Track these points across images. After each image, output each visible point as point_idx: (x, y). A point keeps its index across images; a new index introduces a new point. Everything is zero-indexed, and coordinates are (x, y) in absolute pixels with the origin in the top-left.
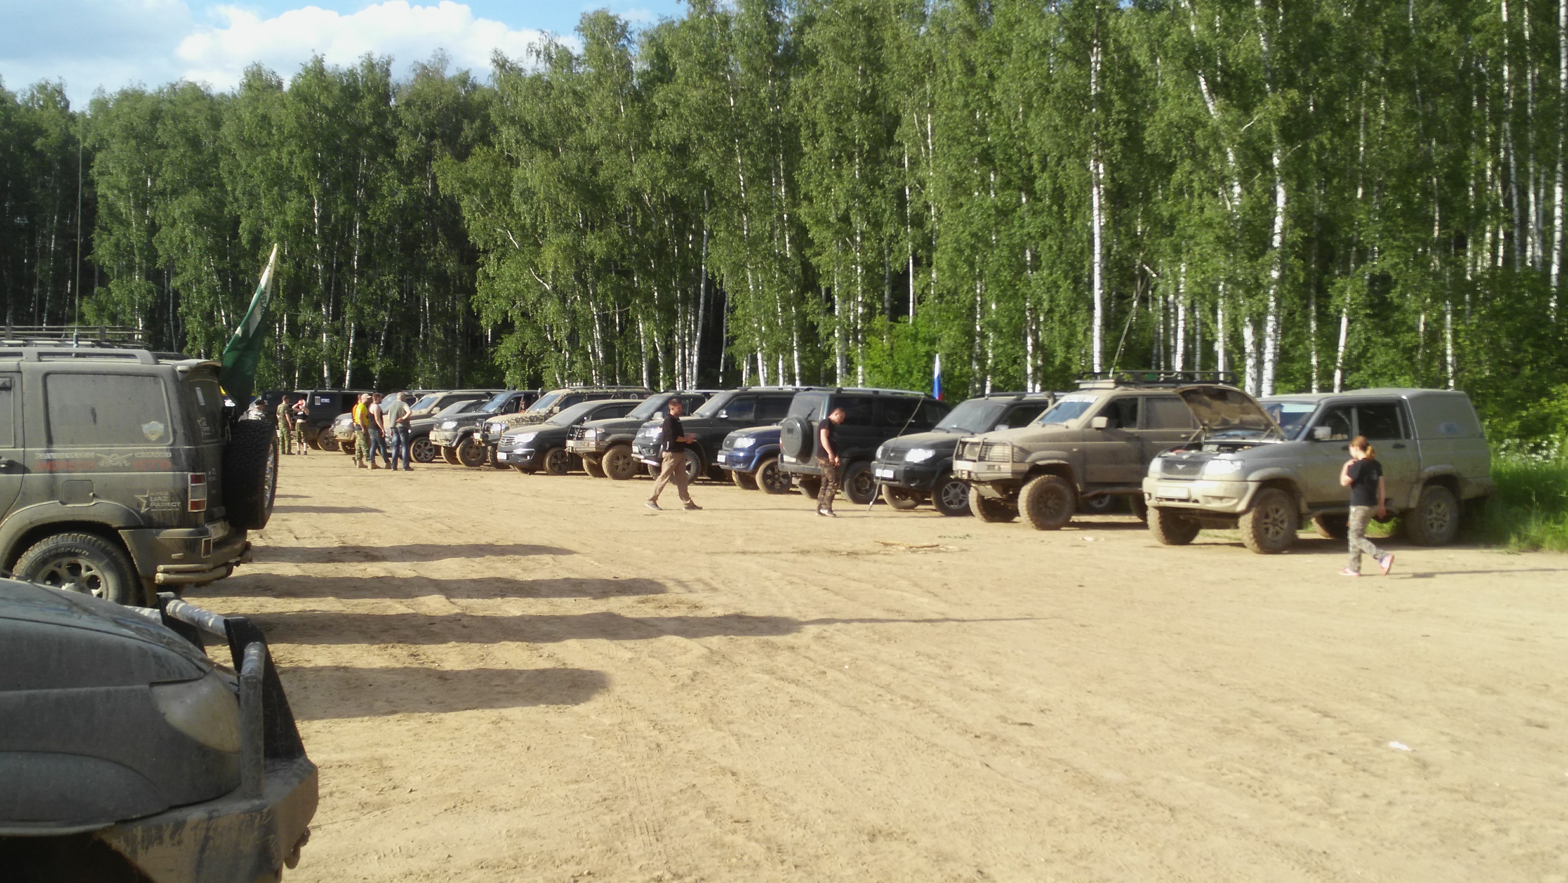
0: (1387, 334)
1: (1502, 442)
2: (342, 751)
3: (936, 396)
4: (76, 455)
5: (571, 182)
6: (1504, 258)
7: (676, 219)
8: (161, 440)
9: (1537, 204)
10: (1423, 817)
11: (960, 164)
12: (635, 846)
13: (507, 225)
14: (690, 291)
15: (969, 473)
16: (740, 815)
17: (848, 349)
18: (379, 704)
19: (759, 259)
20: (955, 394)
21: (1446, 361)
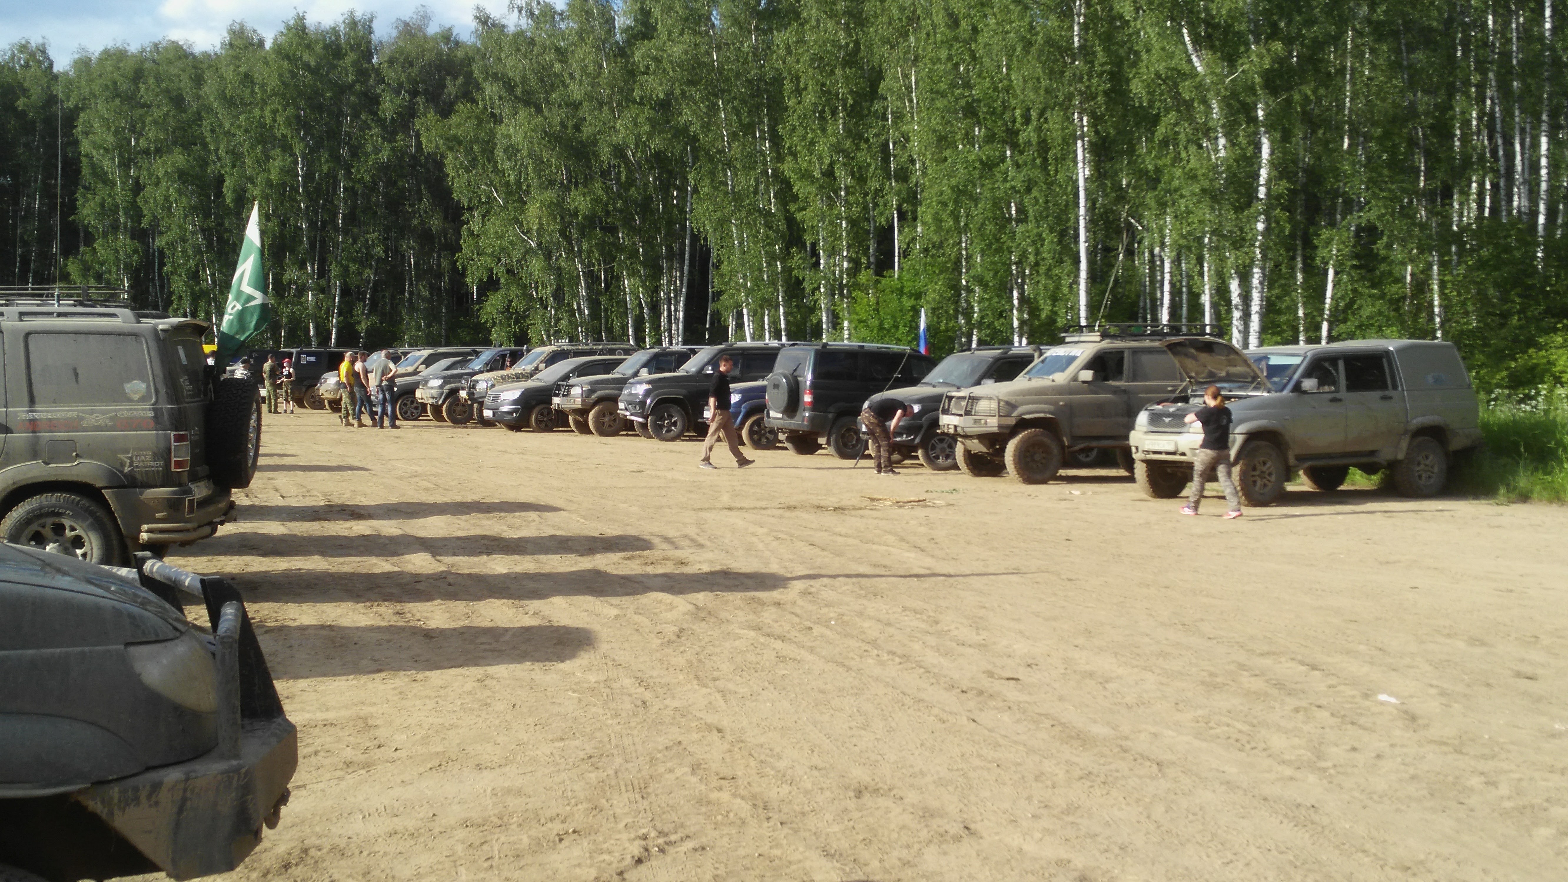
0: (1373, 286)
1: (1492, 392)
2: (327, 710)
3: (922, 350)
4: (59, 415)
5: (554, 139)
6: (1491, 209)
7: (660, 175)
8: (143, 399)
9: (1522, 154)
10: (1412, 771)
11: (943, 117)
12: (620, 803)
13: (491, 182)
14: (676, 246)
15: (956, 427)
16: (726, 772)
17: (834, 304)
18: (364, 662)
19: (744, 214)
20: (941, 348)
21: (1433, 312)
